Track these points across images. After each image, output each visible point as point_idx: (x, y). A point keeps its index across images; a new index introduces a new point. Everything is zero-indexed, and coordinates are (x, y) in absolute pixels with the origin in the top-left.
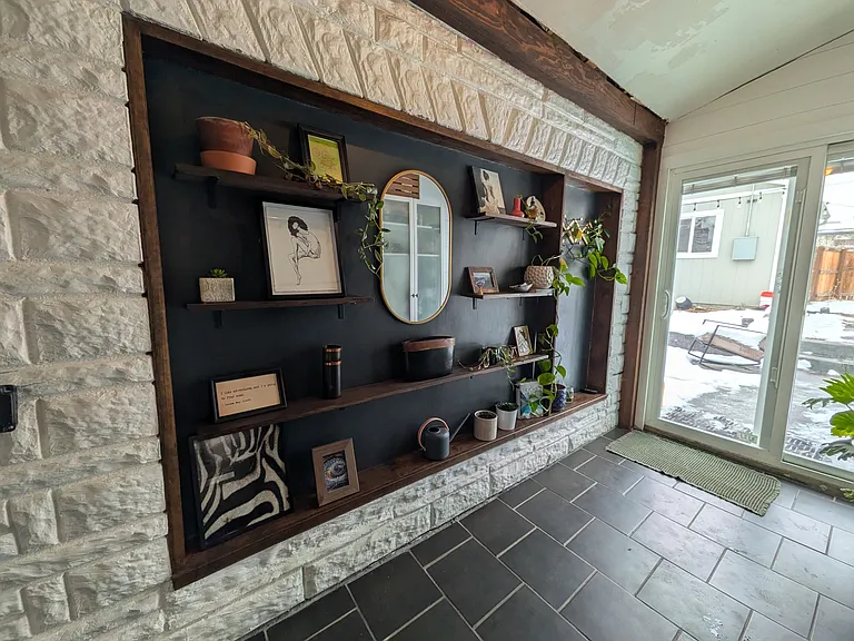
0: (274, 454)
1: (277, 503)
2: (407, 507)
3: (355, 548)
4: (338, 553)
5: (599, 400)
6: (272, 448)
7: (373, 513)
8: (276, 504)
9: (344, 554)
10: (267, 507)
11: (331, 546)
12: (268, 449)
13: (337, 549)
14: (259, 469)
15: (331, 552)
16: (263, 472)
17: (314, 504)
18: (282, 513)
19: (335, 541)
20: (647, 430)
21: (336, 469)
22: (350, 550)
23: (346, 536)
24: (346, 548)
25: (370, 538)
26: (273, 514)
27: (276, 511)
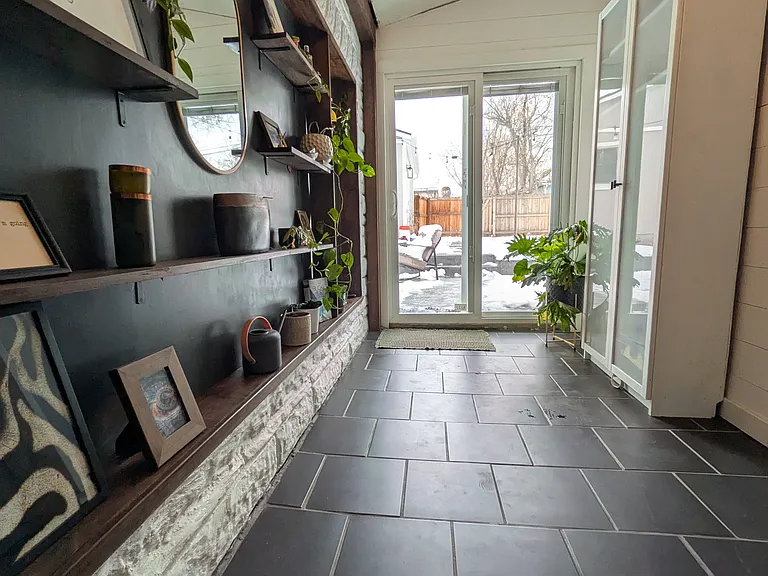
0: (42, 388)
1: (71, 490)
2: (256, 443)
3: (214, 524)
4: (196, 540)
5: (358, 305)
6: (33, 376)
7: (223, 463)
8: (68, 492)
9: (204, 540)
10: (51, 504)
11: (183, 535)
12: (24, 380)
13: (192, 537)
14: (13, 425)
15: (187, 542)
16: (25, 429)
17: (149, 466)
18: (87, 509)
19: (188, 523)
20: (392, 327)
21: (163, 401)
22: (209, 530)
23: (199, 509)
24: (204, 529)
25: (228, 500)
26: (68, 514)
27: (73, 507)
